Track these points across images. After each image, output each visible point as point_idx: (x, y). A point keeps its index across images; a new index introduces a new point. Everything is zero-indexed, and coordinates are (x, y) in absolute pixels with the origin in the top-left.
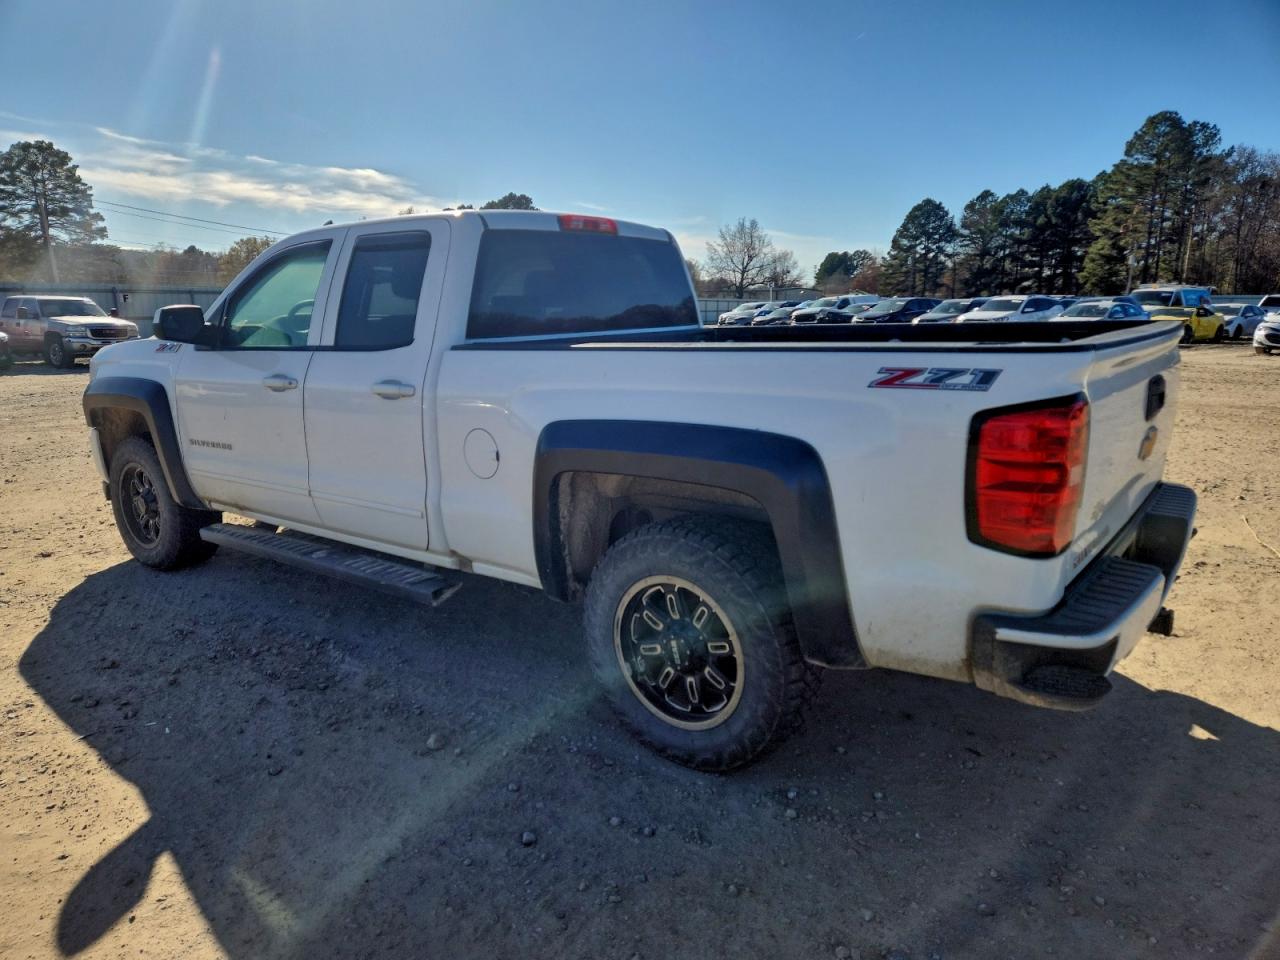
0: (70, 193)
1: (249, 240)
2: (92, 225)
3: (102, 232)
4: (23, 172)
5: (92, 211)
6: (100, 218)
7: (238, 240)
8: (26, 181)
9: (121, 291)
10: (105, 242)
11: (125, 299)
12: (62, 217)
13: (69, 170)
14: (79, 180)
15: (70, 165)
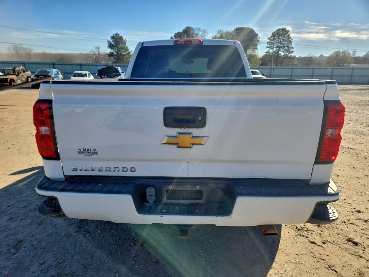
0: (286, 41)
1: (338, 51)
2: (290, 50)
3: (292, 52)
4: (277, 37)
5: (291, 46)
6: (292, 48)
7: (334, 52)
8: (277, 39)
9: (273, 68)
10: (293, 55)
11: (274, 70)
12: (283, 48)
13: (288, 35)
14: (290, 38)
15: (289, 34)
